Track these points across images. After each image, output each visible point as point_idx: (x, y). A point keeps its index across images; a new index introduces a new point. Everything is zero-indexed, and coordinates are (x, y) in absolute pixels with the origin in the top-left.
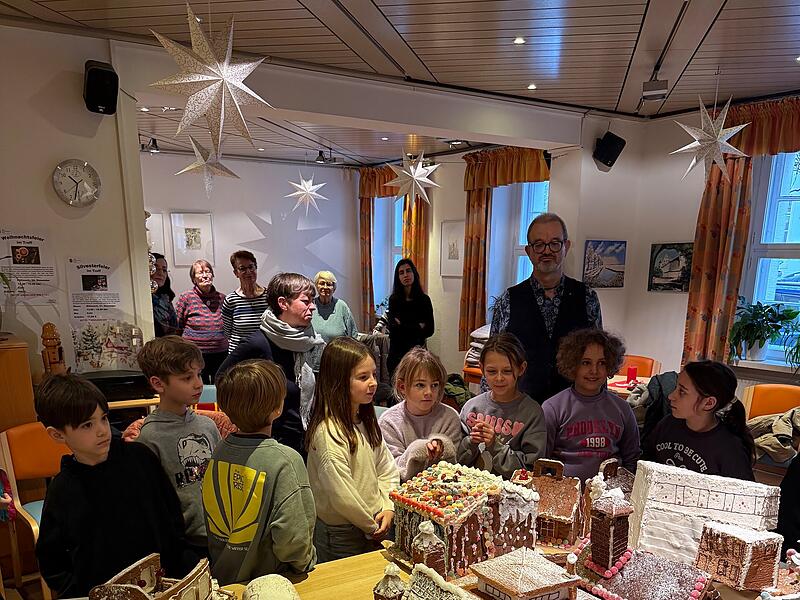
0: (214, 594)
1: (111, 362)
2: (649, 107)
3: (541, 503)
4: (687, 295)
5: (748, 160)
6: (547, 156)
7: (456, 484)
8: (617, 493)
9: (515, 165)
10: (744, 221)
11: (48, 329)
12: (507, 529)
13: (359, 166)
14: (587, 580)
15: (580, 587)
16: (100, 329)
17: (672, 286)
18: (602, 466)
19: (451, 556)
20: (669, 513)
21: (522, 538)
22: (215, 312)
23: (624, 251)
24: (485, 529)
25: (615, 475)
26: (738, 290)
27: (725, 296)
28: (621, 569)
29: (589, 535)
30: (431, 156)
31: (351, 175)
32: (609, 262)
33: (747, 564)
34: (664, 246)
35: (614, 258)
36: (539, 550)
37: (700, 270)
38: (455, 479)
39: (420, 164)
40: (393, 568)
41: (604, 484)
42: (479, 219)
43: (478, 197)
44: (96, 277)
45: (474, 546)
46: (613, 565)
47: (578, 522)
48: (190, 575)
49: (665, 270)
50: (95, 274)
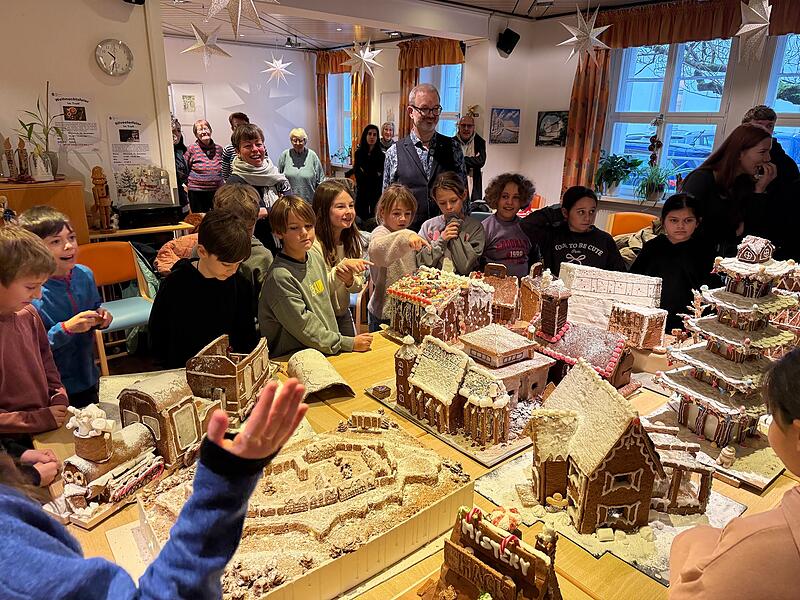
1: (144, 198)
2: (537, 11)
4: (565, 149)
5: (607, 50)
6: (463, 45)
9: (437, 53)
11: (97, 172)
16: (135, 172)
17: (553, 143)
23: (518, 116)
26: (600, 145)
27: (591, 150)
30: (374, 43)
32: (508, 125)
34: (547, 113)
35: (511, 122)
37: (573, 131)
39: (368, 49)
43: (409, 76)
49: (548, 131)
50: (130, 129)
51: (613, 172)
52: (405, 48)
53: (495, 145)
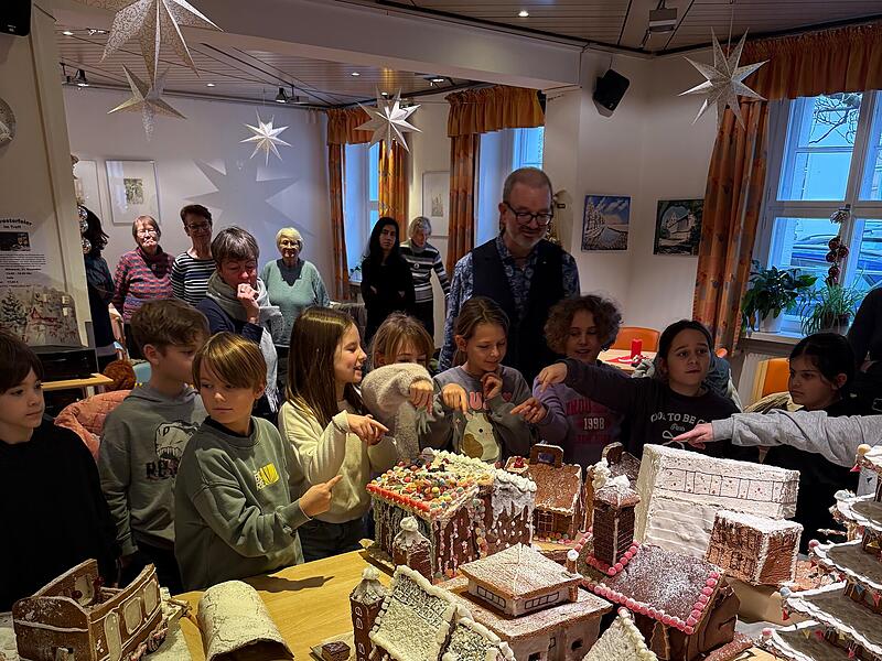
0: (163, 605)
1: (38, 337)
2: (658, 40)
3: (539, 494)
4: (696, 259)
5: (764, 104)
6: (541, 97)
7: (443, 474)
8: (622, 480)
9: (505, 109)
10: (759, 176)
12: (500, 524)
13: (326, 107)
14: (589, 579)
15: (582, 587)
16: (22, 296)
17: (680, 249)
18: (605, 451)
19: (438, 556)
20: (678, 502)
21: (517, 534)
22: (161, 278)
23: (627, 208)
24: (476, 525)
25: (618, 462)
26: (751, 253)
27: (737, 259)
28: (626, 566)
29: (591, 528)
30: (409, 97)
31: (317, 116)
32: (612, 221)
33: (764, 557)
34: (672, 203)
35: (616, 216)
36: (536, 546)
37: (710, 230)
38: (442, 468)
39: (397, 105)
40: (373, 571)
41: (608, 471)
42: (465, 170)
43: (464, 145)
44: (16, 235)
45: (465, 544)
46: (618, 561)
47: (579, 516)
48: (132, 584)
49: (673, 230)
50: (15, 230)
51: (770, 295)
52: (458, 104)
53: (591, 254)
